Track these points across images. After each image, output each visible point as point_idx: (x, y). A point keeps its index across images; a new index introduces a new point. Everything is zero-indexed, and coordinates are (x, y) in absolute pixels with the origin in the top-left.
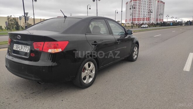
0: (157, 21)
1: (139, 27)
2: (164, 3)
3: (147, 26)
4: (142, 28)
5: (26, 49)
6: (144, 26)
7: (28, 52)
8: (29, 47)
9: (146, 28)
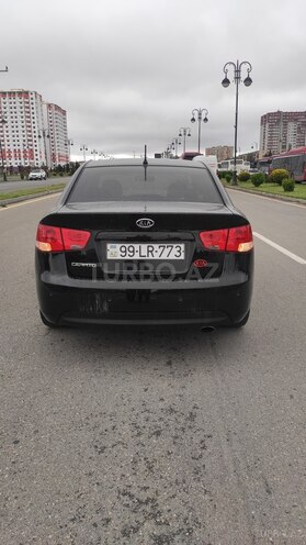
0: (54, 160)
1: (22, 178)
2: (64, 113)
3: (44, 174)
4: (31, 179)
5: (174, 252)
6: (38, 175)
7: (182, 257)
8: (182, 246)
9: (43, 181)
